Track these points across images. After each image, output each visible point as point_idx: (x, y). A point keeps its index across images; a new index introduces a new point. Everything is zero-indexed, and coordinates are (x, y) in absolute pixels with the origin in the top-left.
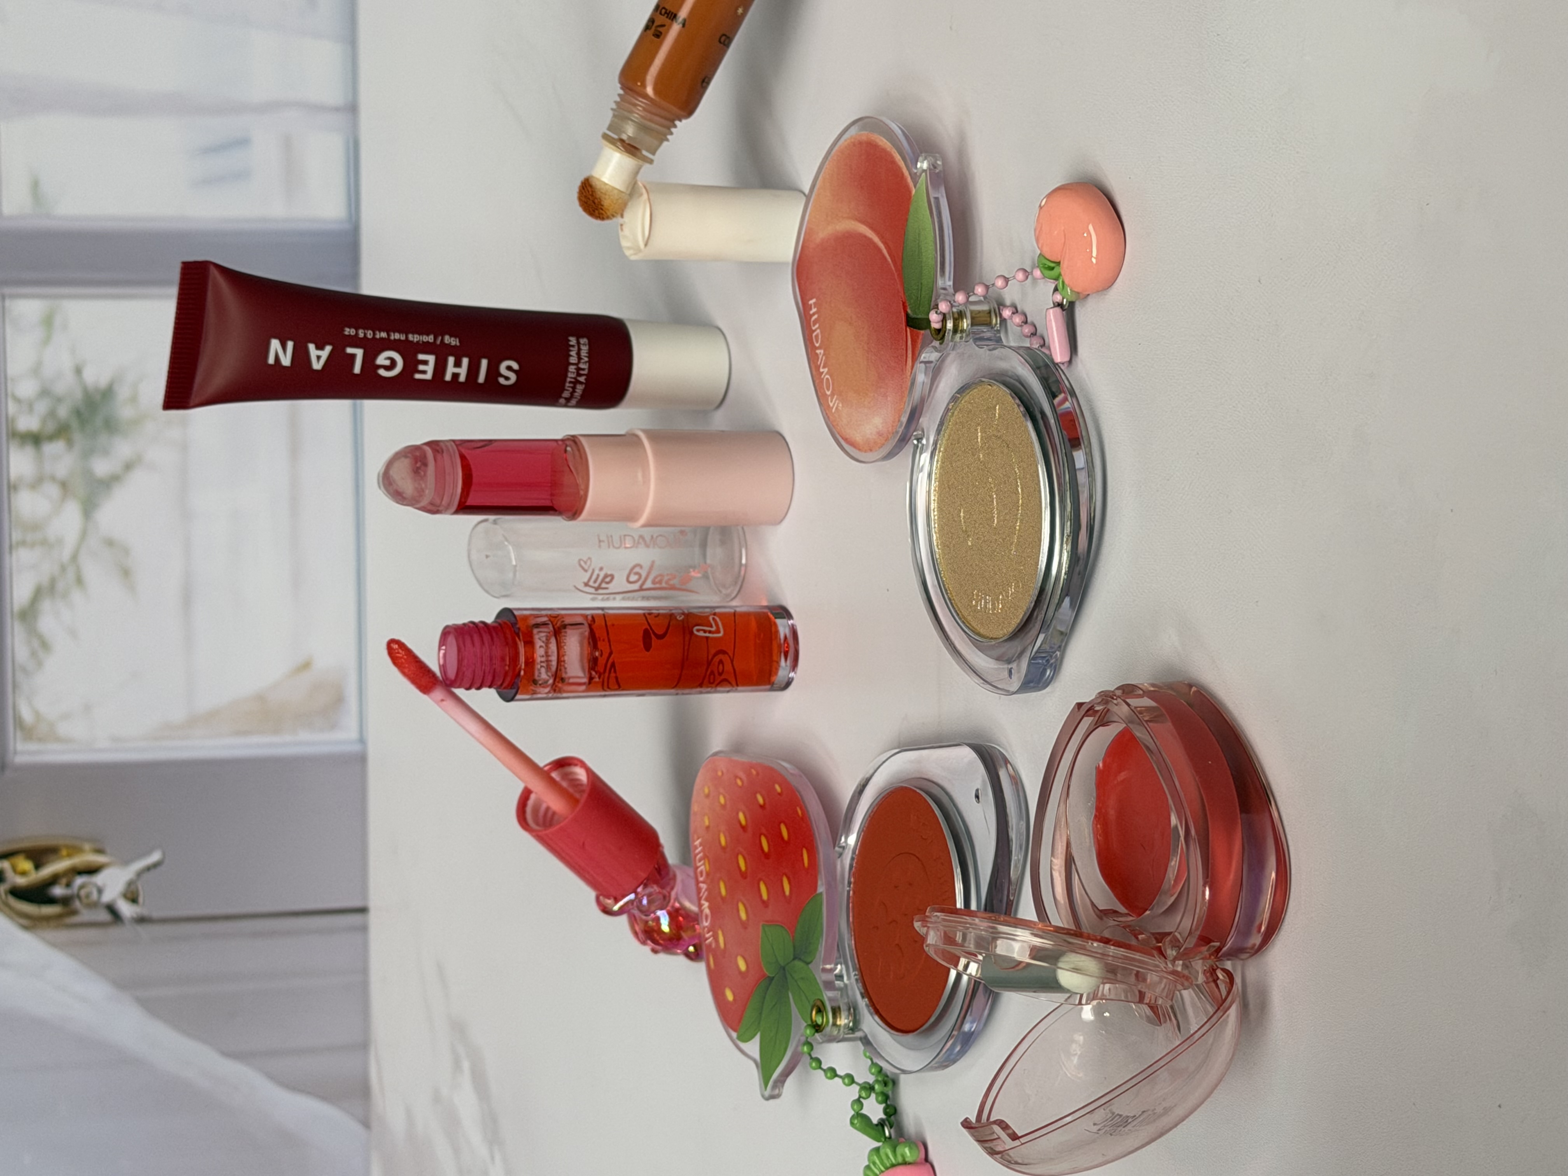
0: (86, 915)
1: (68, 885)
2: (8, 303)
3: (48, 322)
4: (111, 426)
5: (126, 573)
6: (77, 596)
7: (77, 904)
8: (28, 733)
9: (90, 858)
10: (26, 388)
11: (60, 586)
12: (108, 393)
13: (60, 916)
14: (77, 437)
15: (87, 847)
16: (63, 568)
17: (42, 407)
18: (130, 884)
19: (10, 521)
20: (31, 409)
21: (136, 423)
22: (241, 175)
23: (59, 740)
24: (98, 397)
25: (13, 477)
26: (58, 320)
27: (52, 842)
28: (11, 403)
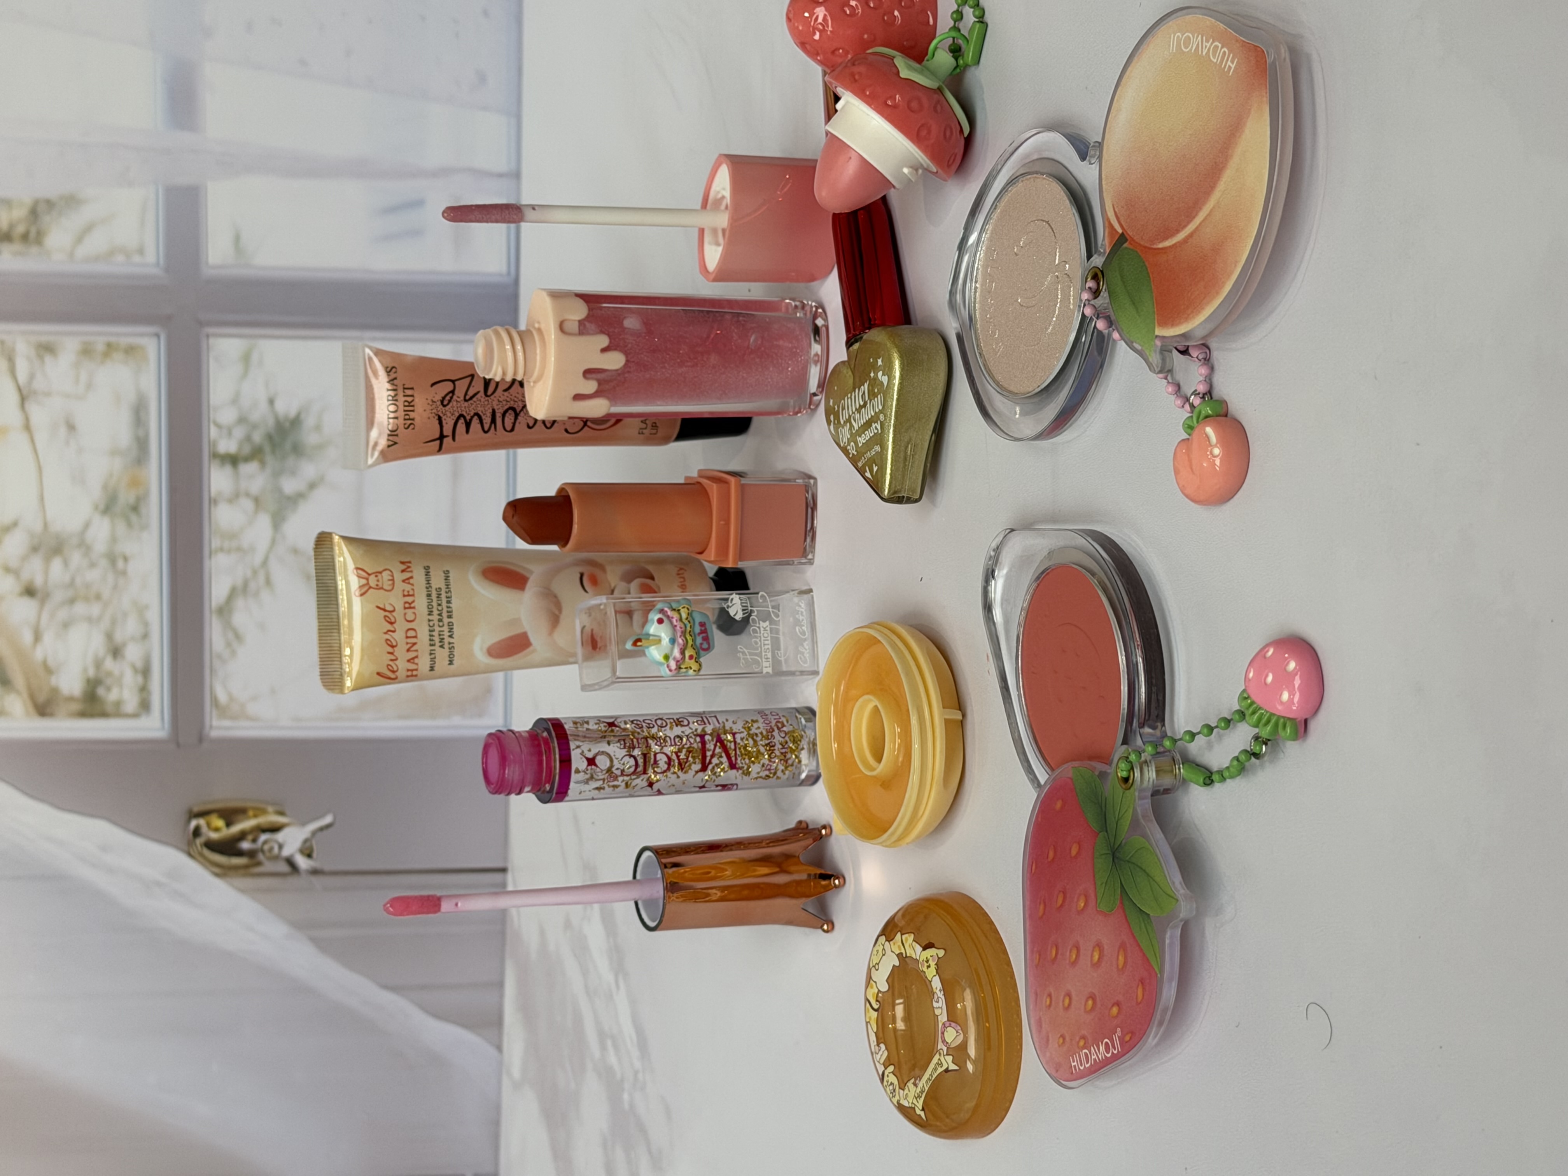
0: (268, 866)
1: (254, 841)
2: (212, 341)
3: (246, 358)
4: (298, 450)
5: (308, 577)
6: (265, 595)
7: (261, 857)
8: (223, 711)
9: (273, 818)
10: (227, 416)
11: (252, 586)
12: (296, 422)
13: (246, 867)
14: (269, 459)
15: (270, 809)
16: (255, 572)
17: (239, 433)
18: (306, 841)
19: (210, 528)
20: (230, 434)
21: (320, 447)
22: (416, 233)
23: (249, 718)
24: (287, 425)
25: (213, 494)
26: (255, 357)
27: (240, 804)
28: (213, 428)
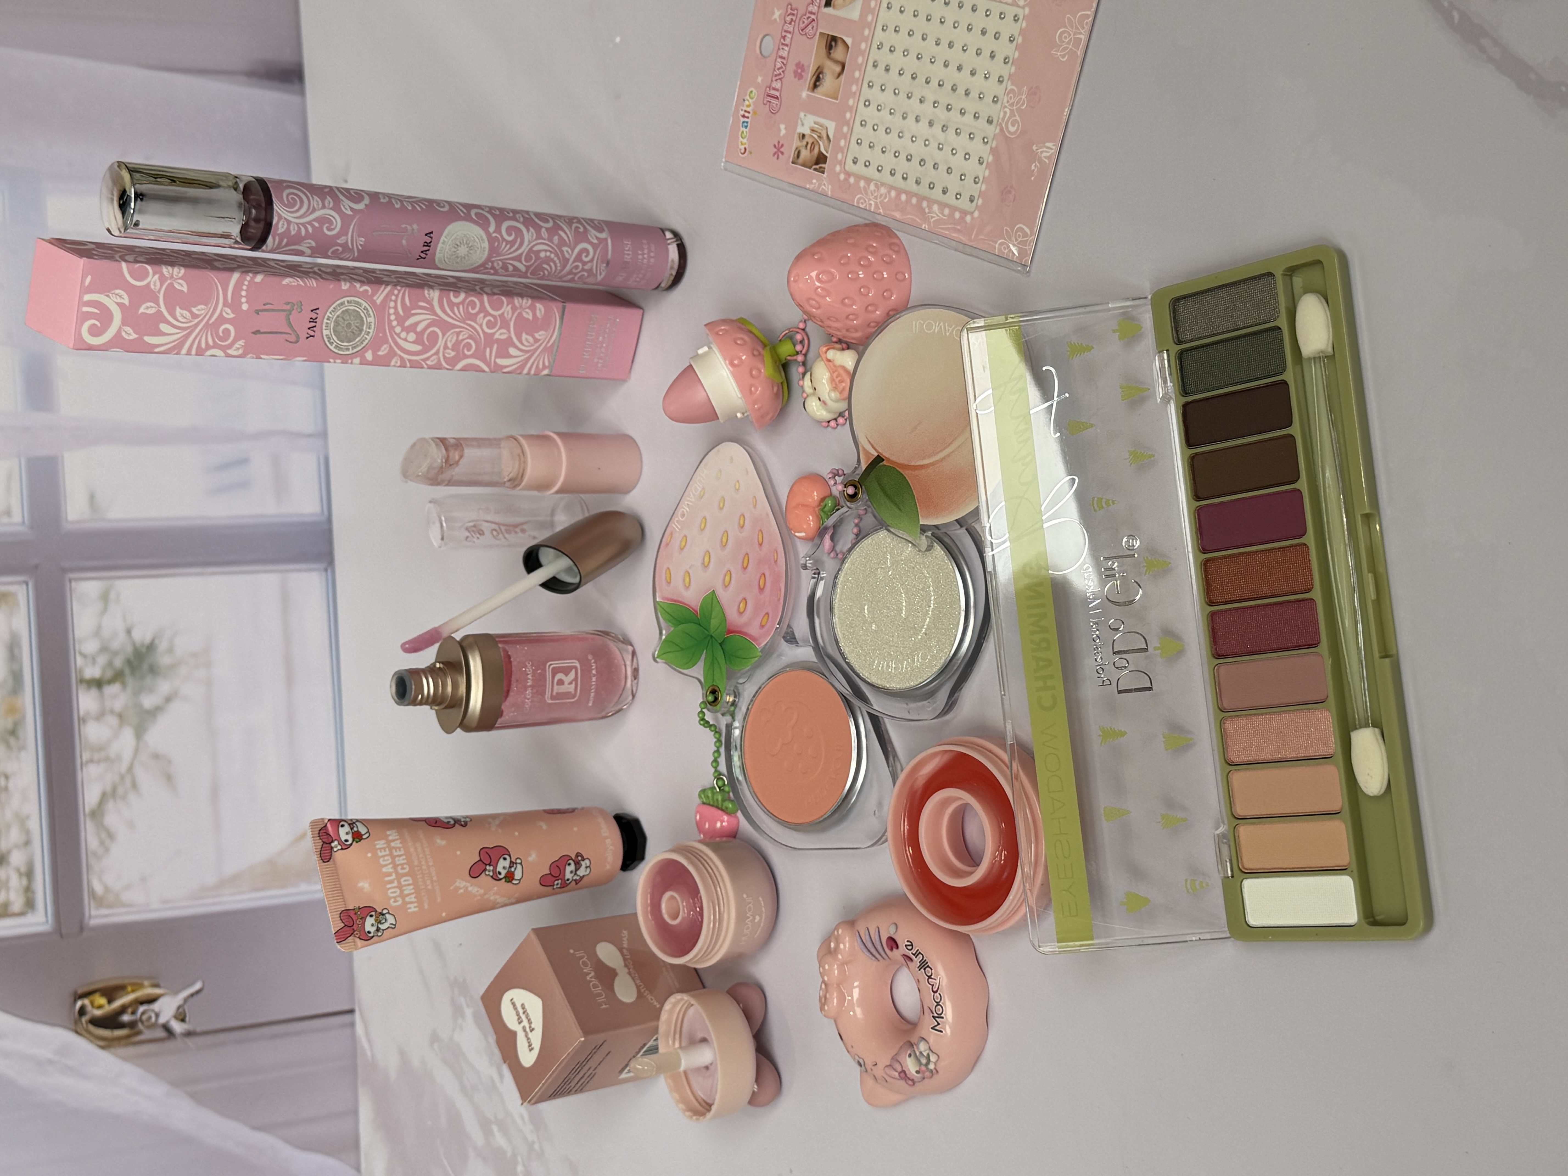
0: (147, 1034)
1: (133, 1013)
2: (74, 584)
3: (105, 597)
4: (154, 670)
5: (169, 778)
6: (132, 797)
7: (140, 1026)
8: (100, 902)
9: (149, 991)
10: (90, 647)
11: (120, 791)
12: (151, 647)
13: (128, 1037)
14: (130, 681)
15: (146, 983)
16: (122, 777)
17: (102, 660)
18: (179, 1008)
19: (81, 743)
20: (94, 661)
21: (173, 667)
22: (244, 485)
23: (124, 905)
24: (144, 650)
25: (82, 713)
26: (113, 595)
27: (119, 982)
28: (78, 658)
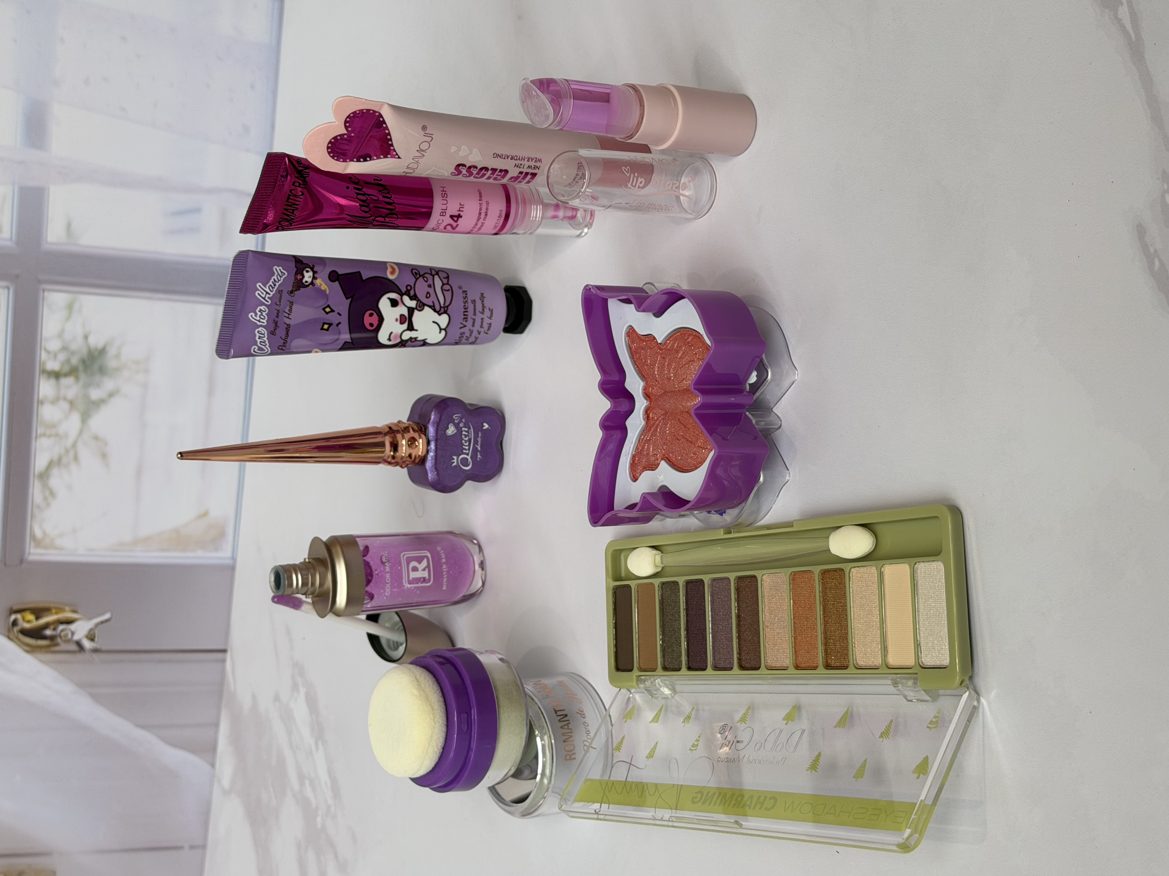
0: (63, 647)
1: (54, 629)
2: (46, 294)
3: (70, 307)
4: (102, 371)
5: (104, 456)
6: (73, 466)
7: (59, 640)
8: (38, 543)
9: (68, 615)
10: (54, 345)
11: (65, 460)
12: (102, 351)
13: (48, 646)
14: (82, 375)
15: (67, 608)
16: (67, 451)
17: (62, 357)
18: (91, 630)
19: (37, 420)
20: (55, 356)
21: (118, 370)
23: (56, 548)
24: (96, 353)
25: (41, 396)
26: (76, 306)
27: (47, 605)
28: (43, 352)
